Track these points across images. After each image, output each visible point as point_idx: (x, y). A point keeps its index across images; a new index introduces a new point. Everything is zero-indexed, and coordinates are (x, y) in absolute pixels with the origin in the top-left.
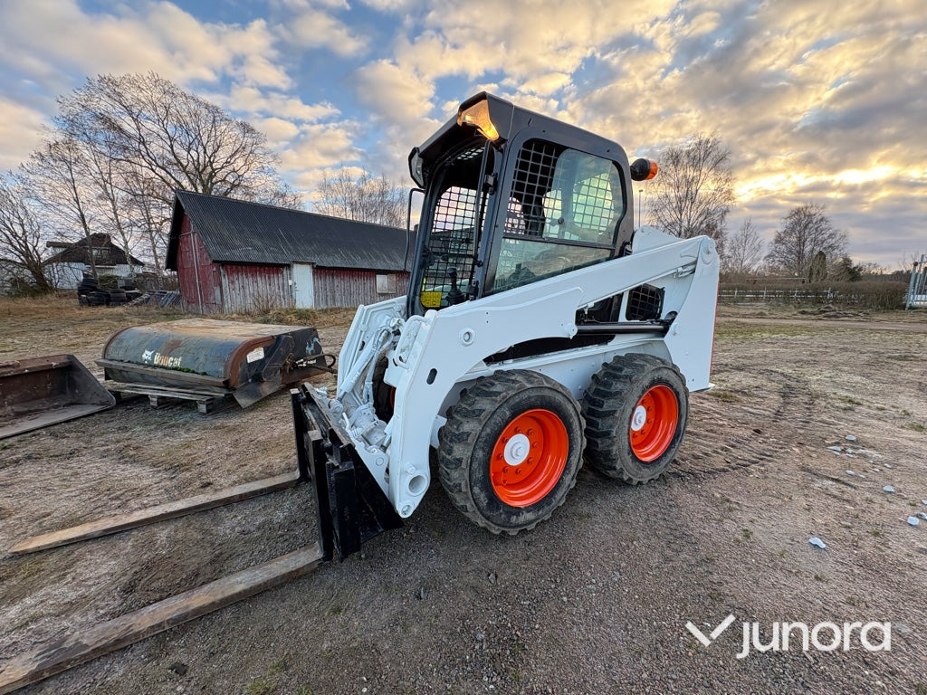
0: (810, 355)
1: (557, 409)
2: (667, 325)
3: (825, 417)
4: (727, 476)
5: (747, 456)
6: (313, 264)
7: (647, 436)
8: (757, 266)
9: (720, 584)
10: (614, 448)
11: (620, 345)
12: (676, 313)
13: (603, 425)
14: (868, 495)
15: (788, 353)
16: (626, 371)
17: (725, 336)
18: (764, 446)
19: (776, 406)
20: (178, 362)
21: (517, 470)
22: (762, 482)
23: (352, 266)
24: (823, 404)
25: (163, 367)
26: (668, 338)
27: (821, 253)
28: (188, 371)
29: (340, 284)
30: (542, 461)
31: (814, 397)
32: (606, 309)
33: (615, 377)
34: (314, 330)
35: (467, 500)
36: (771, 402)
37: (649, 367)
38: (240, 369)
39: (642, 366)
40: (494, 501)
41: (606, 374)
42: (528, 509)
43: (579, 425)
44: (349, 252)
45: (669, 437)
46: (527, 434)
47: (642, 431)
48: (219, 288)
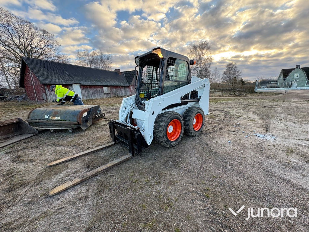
0: (232, 106)
1: (179, 119)
2: (199, 99)
3: (233, 120)
4: (213, 133)
5: (217, 129)
6: (80, 84)
7: (196, 125)
8: (219, 81)
9: (212, 150)
10: (190, 128)
11: (189, 105)
12: (201, 97)
13: (187, 123)
14: (240, 133)
15: (226, 106)
16: (192, 110)
17: (211, 102)
18: (221, 127)
19: (223, 118)
20: (59, 118)
21: (171, 134)
22: (220, 134)
23: (95, 84)
24: (233, 117)
25: (53, 120)
26: (199, 103)
27: (235, 77)
28: (64, 121)
29: (90, 91)
30: (176, 131)
31: (231, 115)
32: (186, 97)
33: (189, 112)
34: (99, 106)
35: (162, 140)
36: (222, 118)
37: (196, 109)
38: (81, 119)
39: (195, 109)
40: (168, 139)
41: (187, 112)
42: (174, 141)
43: (183, 122)
44: (93, 79)
45: (201, 125)
46: (172, 125)
47: (195, 125)
48: (45, 94)
